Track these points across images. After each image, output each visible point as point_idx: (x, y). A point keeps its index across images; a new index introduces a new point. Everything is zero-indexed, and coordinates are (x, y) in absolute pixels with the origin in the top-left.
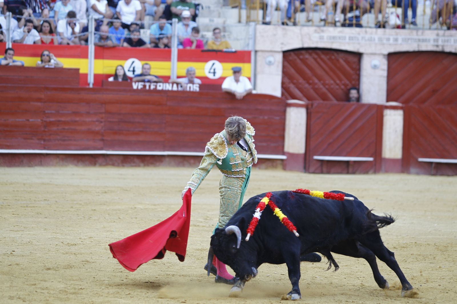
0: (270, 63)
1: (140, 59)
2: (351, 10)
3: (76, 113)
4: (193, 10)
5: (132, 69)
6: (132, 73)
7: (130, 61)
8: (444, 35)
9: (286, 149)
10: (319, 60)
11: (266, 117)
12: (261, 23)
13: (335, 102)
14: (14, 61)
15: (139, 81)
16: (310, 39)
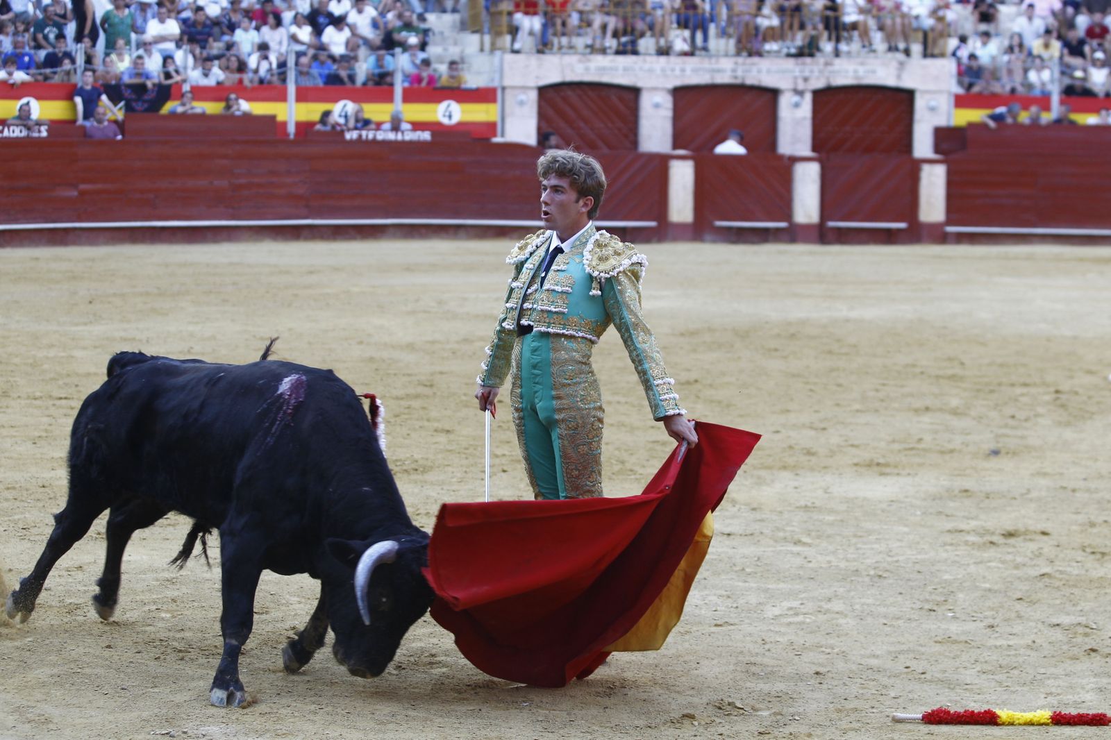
0: (522, 103)
2: (625, 32)
4: (421, 36)
5: (343, 114)
6: (343, 119)
7: (341, 103)
8: (744, 64)
10: (586, 98)
12: (509, 50)
14: (192, 108)
15: (353, 129)
16: (573, 71)
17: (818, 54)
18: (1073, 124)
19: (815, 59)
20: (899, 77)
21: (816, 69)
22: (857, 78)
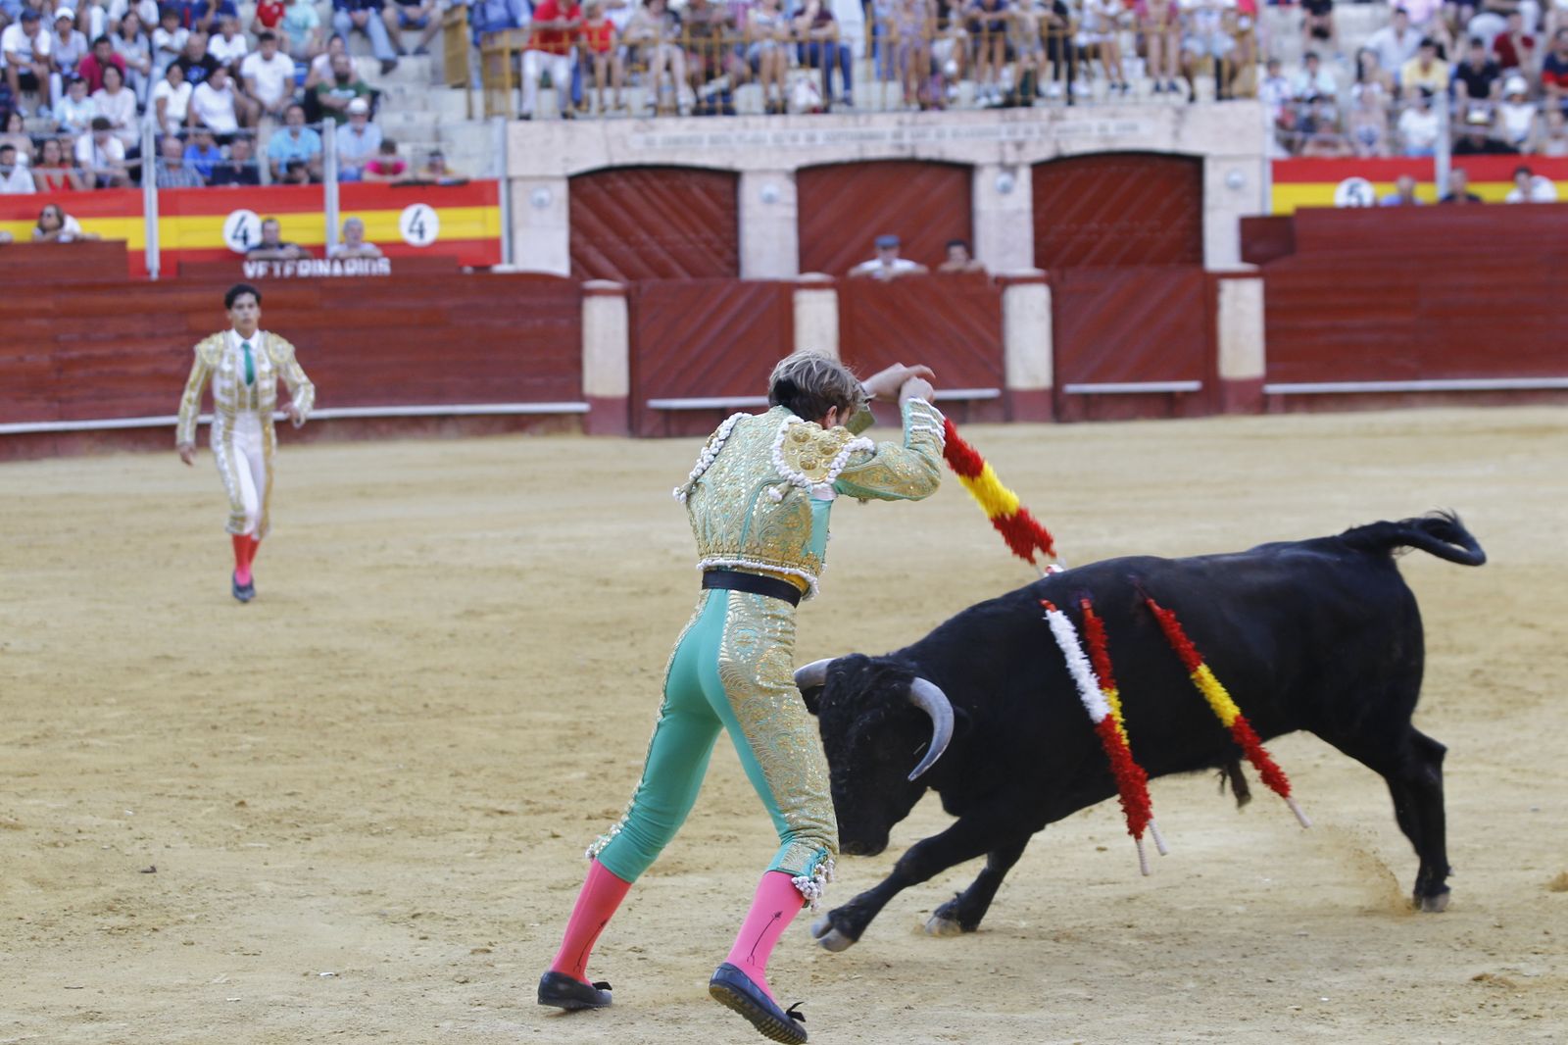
0: (541, 205)
1: (257, 211)
2: (710, 76)
3: (124, 338)
5: (240, 233)
6: (241, 241)
7: (237, 216)
8: (913, 124)
9: (587, 389)
10: (648, 192)
11: (539, 322)
13: (686, 279)
15: (258, 260)
16: (625, 146)
17: (1038, 102)
18: (1473, 199)
19: (1033, 111)
20: (1176, 134)
21: (1035, 127)
22: (1106, 139)
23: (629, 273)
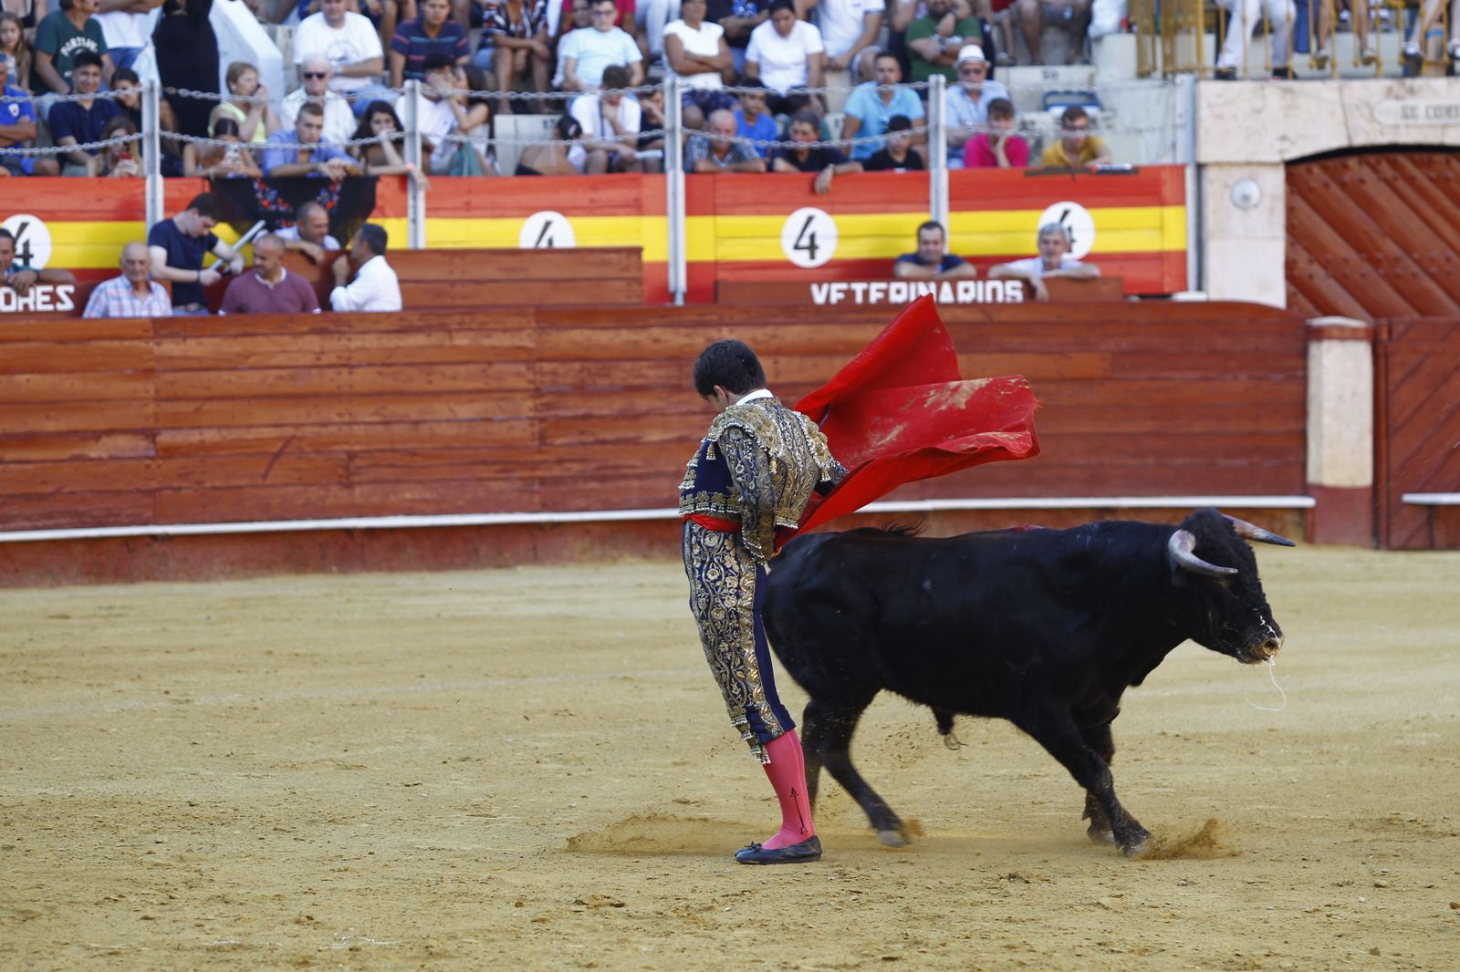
0: (1246, 203)
1: (830, 210)
3: (635, 390)
5: (805, 242)
6: (806, 253)
7: (800, 215)
9: (1313, 476)
10: (1401, 184)
11: (1243, 377)
15: (831, 280)
16: (1372, 119)
23: (1373, 308)
